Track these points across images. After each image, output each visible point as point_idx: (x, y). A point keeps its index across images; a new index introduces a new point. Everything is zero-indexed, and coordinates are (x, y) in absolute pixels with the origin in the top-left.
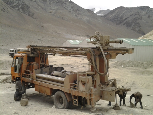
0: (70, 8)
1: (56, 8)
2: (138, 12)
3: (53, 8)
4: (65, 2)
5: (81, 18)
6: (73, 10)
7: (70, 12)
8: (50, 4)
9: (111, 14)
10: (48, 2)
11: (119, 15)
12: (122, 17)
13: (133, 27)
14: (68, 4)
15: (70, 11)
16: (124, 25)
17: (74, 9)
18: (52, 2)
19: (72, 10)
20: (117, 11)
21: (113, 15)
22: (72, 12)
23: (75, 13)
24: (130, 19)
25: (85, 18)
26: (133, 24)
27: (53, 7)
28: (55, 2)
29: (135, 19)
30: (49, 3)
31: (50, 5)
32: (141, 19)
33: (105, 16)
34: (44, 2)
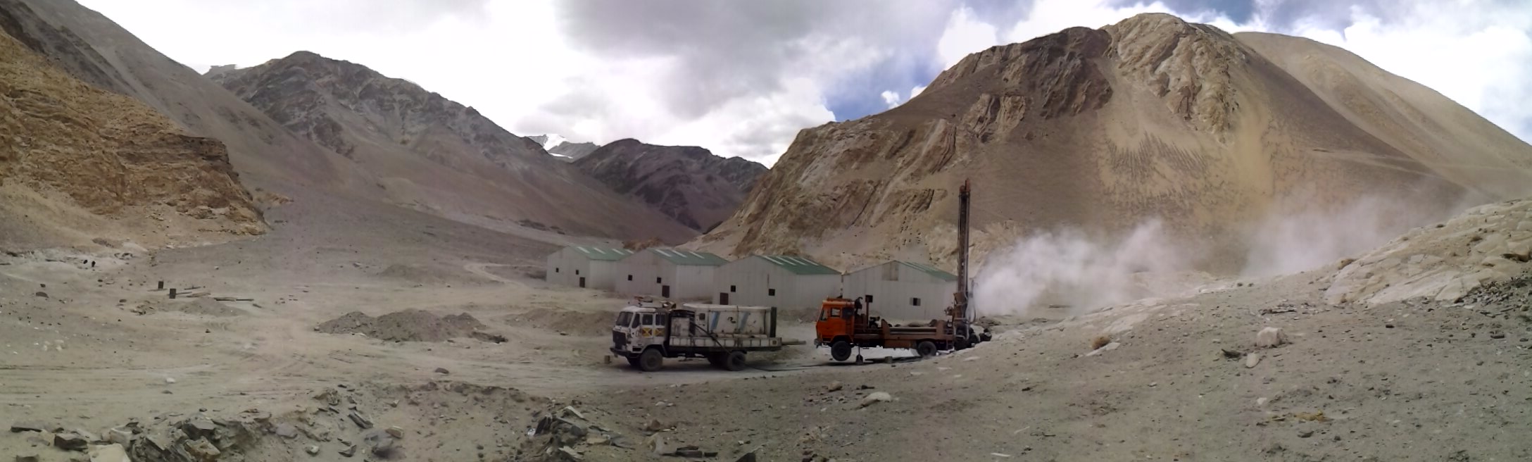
0: (467, 130)
1: (422, 127)
2: (680, 162)
3: (413, 130)
4: (451, 111)
5: (504, 165)
6: (478, 138)
7: (467, 141)
8: (403, 115)
9: (600, 159)
10: (397, 112)
11: (625, 163)
12: (632, 170)
13: (664, 204)
14: (462, 116)
15: (467, 138)
16: (638, 194)
17: (481, 133)
18: (409, 112)
19: (473, 135)
20: (616, 151)
21: (606, 161)
22: (473, 142)
23: (484, 147)
24: (656, 180)
25: (517, 166)
26: (666, 194)
27: (413, 126)
28: (422, 110)
29: (672, 181)
30: (401, 114)
31: (403, 119)
32: (688, 182)
33: (580, 162)
34: (385, 110)
